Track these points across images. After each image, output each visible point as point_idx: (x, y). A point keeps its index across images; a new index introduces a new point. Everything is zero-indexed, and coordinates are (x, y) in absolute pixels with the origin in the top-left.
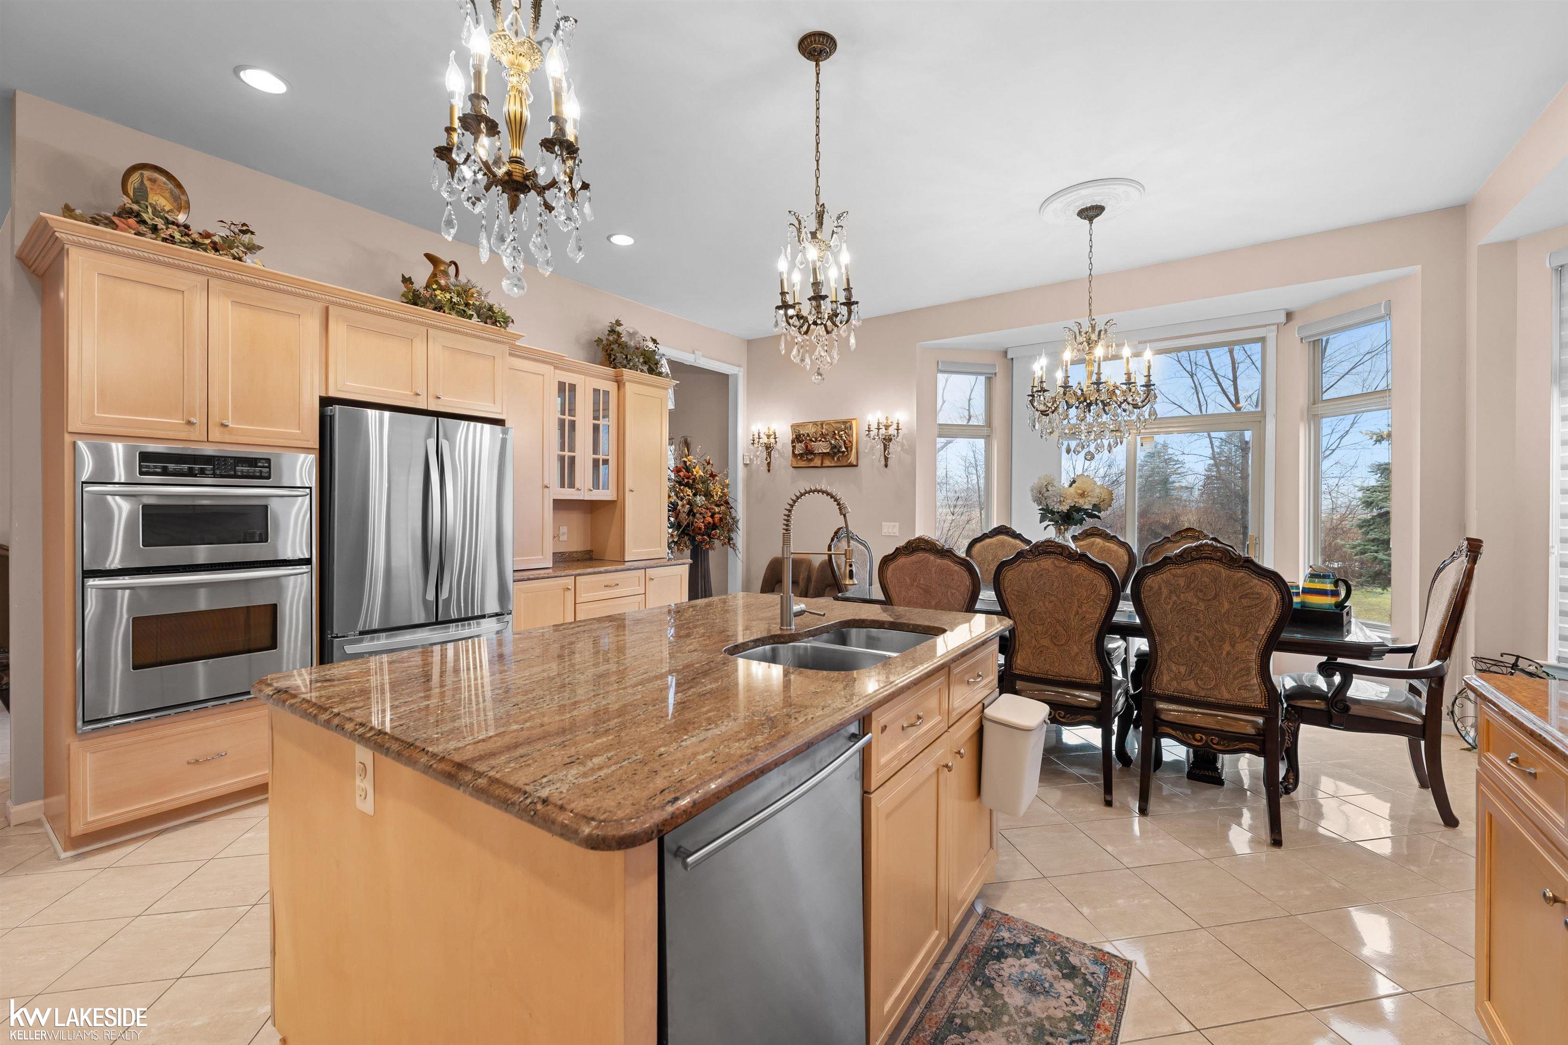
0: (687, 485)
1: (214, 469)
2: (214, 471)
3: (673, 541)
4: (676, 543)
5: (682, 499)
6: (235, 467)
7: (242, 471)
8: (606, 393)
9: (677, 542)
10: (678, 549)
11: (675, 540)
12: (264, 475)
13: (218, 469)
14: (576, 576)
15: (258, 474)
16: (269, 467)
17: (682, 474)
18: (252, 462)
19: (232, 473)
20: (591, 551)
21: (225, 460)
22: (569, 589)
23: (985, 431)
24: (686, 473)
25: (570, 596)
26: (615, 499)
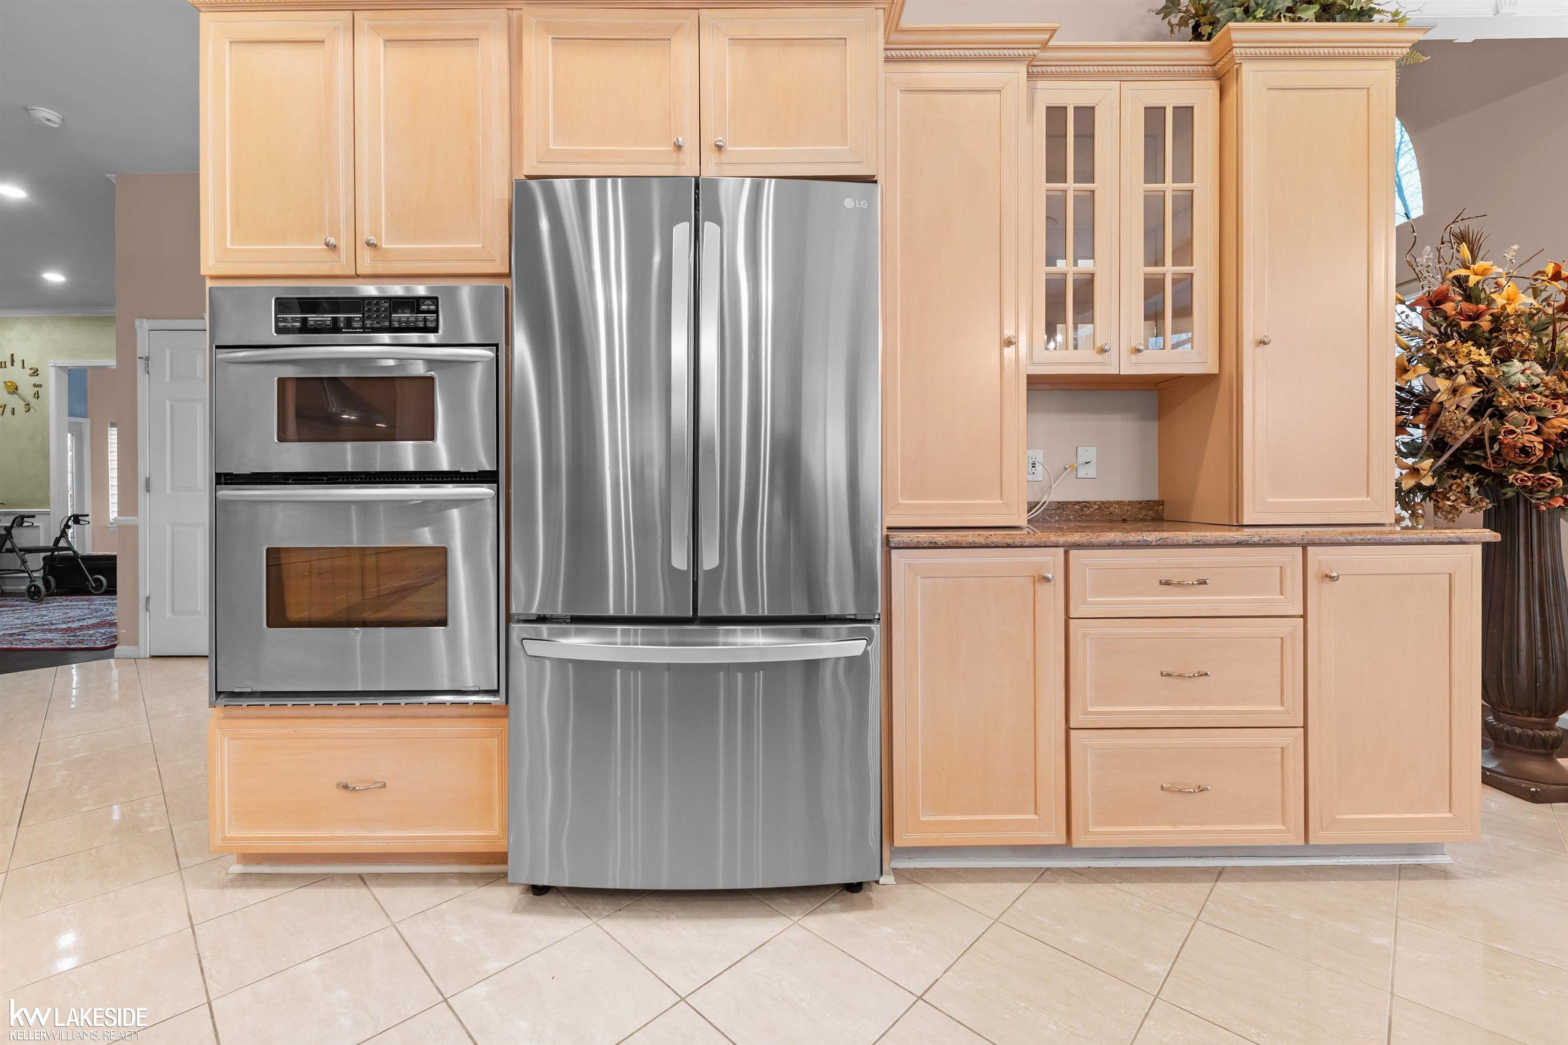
0: (1470, 336)
1: (363, 320)
2: (363, 322)
3: (1419, 487)
4: (1429, 491)
5: (1450, 374)
6: (391, 314)
7: (400, 321)
8: (1185, 114)
9: (1432, 489)
10: (1437, 508)
11: (1428, 481)
12: (430, 325)
13: (369, 318)
14: (1068, 548)
15: (421, 325)
16: (436, 312)
17: (1448, 307)
18: (412, 303)
19: (387, 324)
20: (1160, 503)
21: (377, 304)
22: (1047, 580)
24: (1465, 306)
25: (1052, 595)
26: (1215, 371)
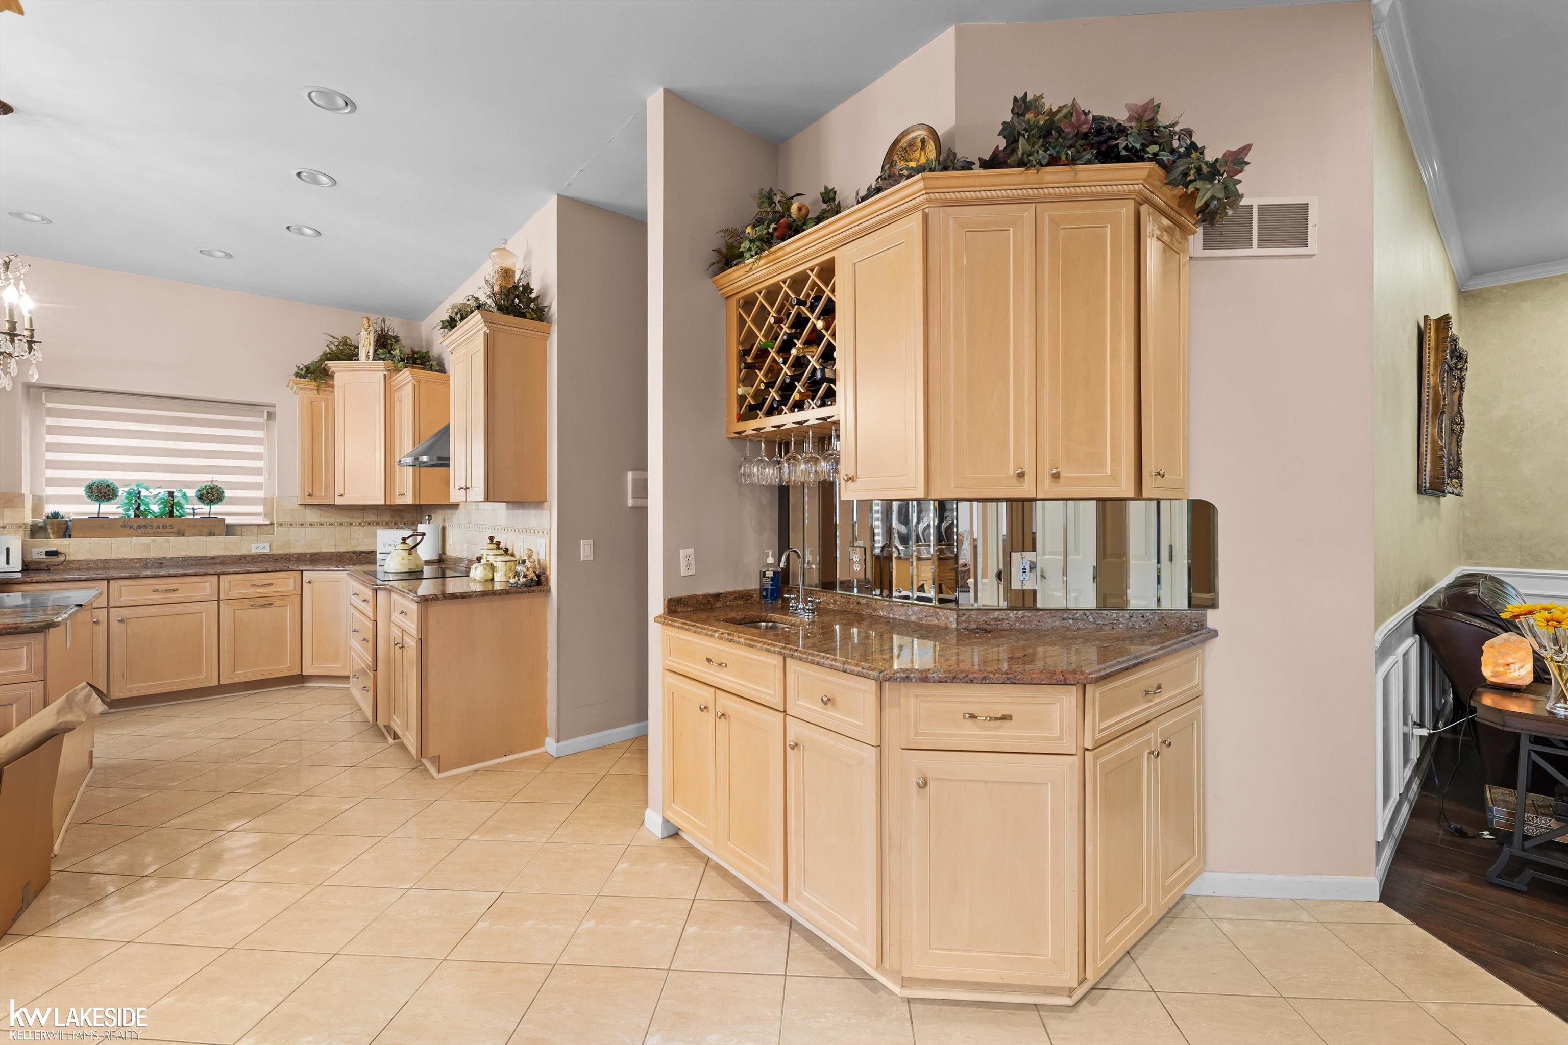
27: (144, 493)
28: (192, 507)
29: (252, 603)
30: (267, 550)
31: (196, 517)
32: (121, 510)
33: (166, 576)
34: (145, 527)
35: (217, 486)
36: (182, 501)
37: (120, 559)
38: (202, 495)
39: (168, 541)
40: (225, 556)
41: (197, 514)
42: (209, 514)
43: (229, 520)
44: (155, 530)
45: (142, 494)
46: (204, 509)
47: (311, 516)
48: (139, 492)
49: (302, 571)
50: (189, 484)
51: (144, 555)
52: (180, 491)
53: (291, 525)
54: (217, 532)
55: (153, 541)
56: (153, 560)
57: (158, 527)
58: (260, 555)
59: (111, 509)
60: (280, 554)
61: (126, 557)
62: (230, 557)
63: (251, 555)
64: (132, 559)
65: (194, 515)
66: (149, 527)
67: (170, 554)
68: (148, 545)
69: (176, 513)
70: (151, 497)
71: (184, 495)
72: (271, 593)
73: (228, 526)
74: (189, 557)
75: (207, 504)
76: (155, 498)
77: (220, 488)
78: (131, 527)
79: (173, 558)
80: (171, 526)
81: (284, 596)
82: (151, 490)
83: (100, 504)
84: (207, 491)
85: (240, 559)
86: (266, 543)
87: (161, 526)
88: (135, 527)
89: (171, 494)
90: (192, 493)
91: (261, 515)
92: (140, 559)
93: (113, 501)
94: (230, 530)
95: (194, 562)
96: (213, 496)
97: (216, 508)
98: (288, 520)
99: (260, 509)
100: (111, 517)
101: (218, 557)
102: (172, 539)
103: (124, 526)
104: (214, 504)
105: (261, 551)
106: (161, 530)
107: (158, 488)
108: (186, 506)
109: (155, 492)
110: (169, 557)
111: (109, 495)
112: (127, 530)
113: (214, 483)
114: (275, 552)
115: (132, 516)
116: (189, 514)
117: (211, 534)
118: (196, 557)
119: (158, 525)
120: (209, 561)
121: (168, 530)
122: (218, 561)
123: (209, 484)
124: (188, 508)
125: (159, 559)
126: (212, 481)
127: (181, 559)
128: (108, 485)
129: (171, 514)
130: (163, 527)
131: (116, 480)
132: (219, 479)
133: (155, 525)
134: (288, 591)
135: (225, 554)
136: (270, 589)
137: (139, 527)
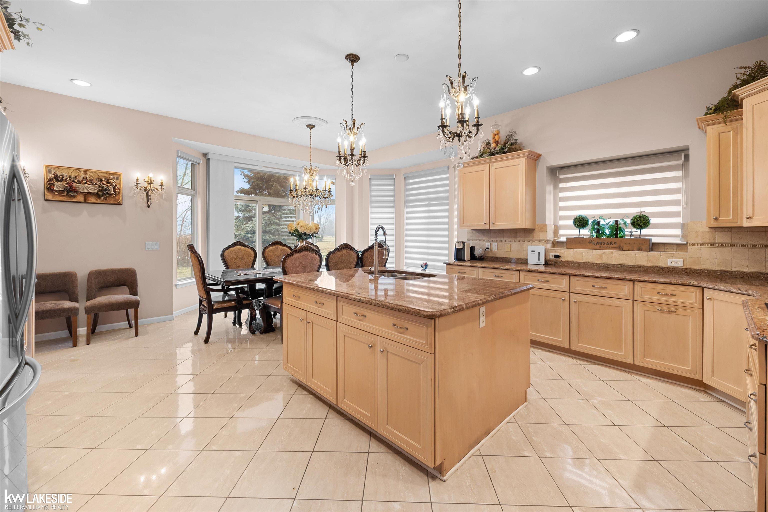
23: (193, 192)
27: (602, 222)
28: (630, 230)
29: (659, 308)
30: (681, 265)
31: (632, 238)
32: (589, 233)
33: (599, 278)
34: (601, 243)
35: (644, 215)
36: (624, 227)
37: (587, 263)
38: (634, 222)
39: (612, 253)
40: (648, 266)
41: (633, 236)
42: (640, 236)
43: (654, 240)
44: (606, 245)
45: (601, 223)
46: (636, 232)
47: (721, 238)
48: (599, 222)
49: (703, 288)
50: (626, 216)
51: (599, 261)
52: (623, 220)
53: (702, 245)
54: (644, 248)
55: (604, 253)
56: (603, 265)
57: (608, 244)
58: (675, 268)
59: (585, 232)
60: (691, 269)
61: (590, 261)
62: (651, 267)
63: (667, 268)
64: (593, 263)
65: (631, 236)
66: (603, 244)
67: (614, 262)
68: (601, 256)
69: (619, 235)
70: (605, 224)
71: (625, 223)
72: (674, 302)
73: (653, 244)
74: (624, 265)
75: (638, 228)
76: (607, 225)
77: (647, 217)
78: (593, 243)
79: (615, 264)
80: (615, 243)
81: (686, 307)
82: (606, 220)
83: (580, 230)
84: (637, 219)
85: (659, 270)
86: (680, 258)
87: (609, 243)
88: (595, 243)
89: (616, 222)
90: (629, 221)
91: (679, 237)
92: (597, 263)
93: (586, 228)
94: (654, 247)
95: (627, 268)
96: (641, 222)
97: (644, 231)
98: (699, 240)
99: (678, 232)
100: (585, 237)
101: (643, 267)
102: (615, 252)
103: (590, 243)
104: (643, 228)
105: (676, 265)
106: (609, 246)
107: (609, 218)
108: (626, 230)
109: (607, 221)
110: (612, 264)
111: (583, 224)
112: (591, 245)
113: (642, 213)
114: (688, 267)
115: (595, 236)
116: (627, 235)
117: (640, 250)
118: (629, 265)
119: (608, 243)
120: (637, 269)
121: (613, 246)
122: (643, 269)
123: (639, 214)
124: (627, 231)
125: (607, 264)
126: (641, 212)
127: (619, 265)
128: (583, 218)
129: (616, 235)
130: (610, 243)
131: (588, 215)
132: (646, 210)
133: (606, 242)
134: (689, 303)
135: (647, 265)
136: (673, 299)
137: (598, 243)
